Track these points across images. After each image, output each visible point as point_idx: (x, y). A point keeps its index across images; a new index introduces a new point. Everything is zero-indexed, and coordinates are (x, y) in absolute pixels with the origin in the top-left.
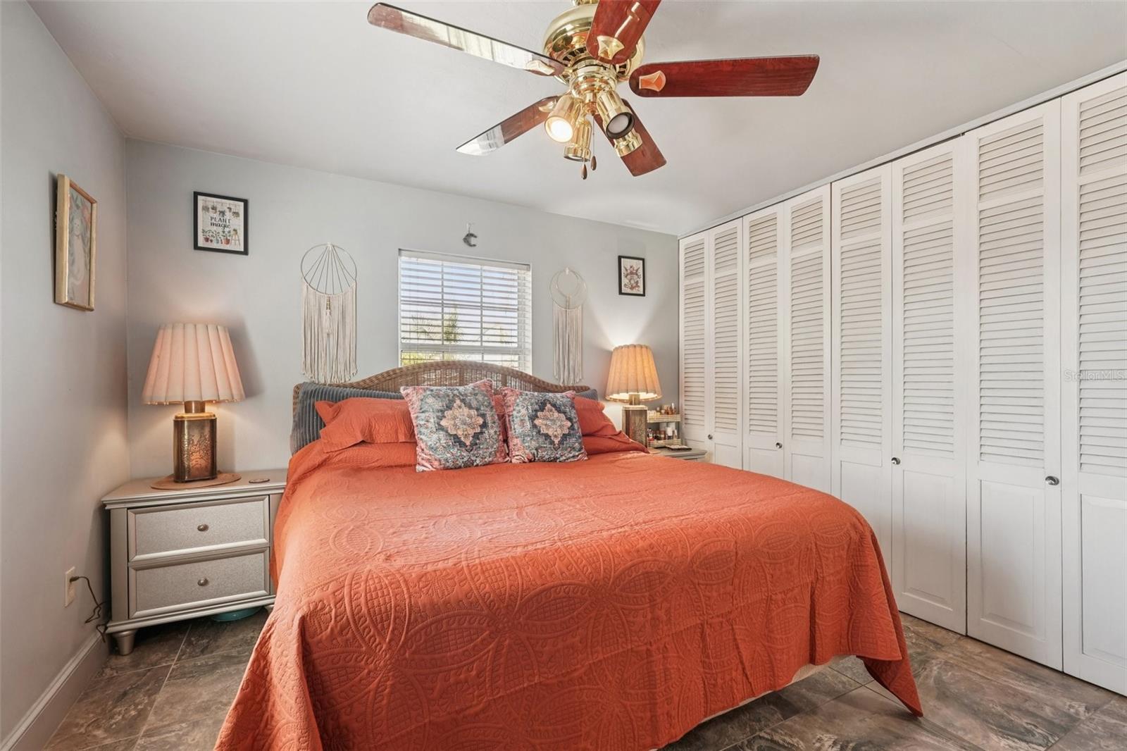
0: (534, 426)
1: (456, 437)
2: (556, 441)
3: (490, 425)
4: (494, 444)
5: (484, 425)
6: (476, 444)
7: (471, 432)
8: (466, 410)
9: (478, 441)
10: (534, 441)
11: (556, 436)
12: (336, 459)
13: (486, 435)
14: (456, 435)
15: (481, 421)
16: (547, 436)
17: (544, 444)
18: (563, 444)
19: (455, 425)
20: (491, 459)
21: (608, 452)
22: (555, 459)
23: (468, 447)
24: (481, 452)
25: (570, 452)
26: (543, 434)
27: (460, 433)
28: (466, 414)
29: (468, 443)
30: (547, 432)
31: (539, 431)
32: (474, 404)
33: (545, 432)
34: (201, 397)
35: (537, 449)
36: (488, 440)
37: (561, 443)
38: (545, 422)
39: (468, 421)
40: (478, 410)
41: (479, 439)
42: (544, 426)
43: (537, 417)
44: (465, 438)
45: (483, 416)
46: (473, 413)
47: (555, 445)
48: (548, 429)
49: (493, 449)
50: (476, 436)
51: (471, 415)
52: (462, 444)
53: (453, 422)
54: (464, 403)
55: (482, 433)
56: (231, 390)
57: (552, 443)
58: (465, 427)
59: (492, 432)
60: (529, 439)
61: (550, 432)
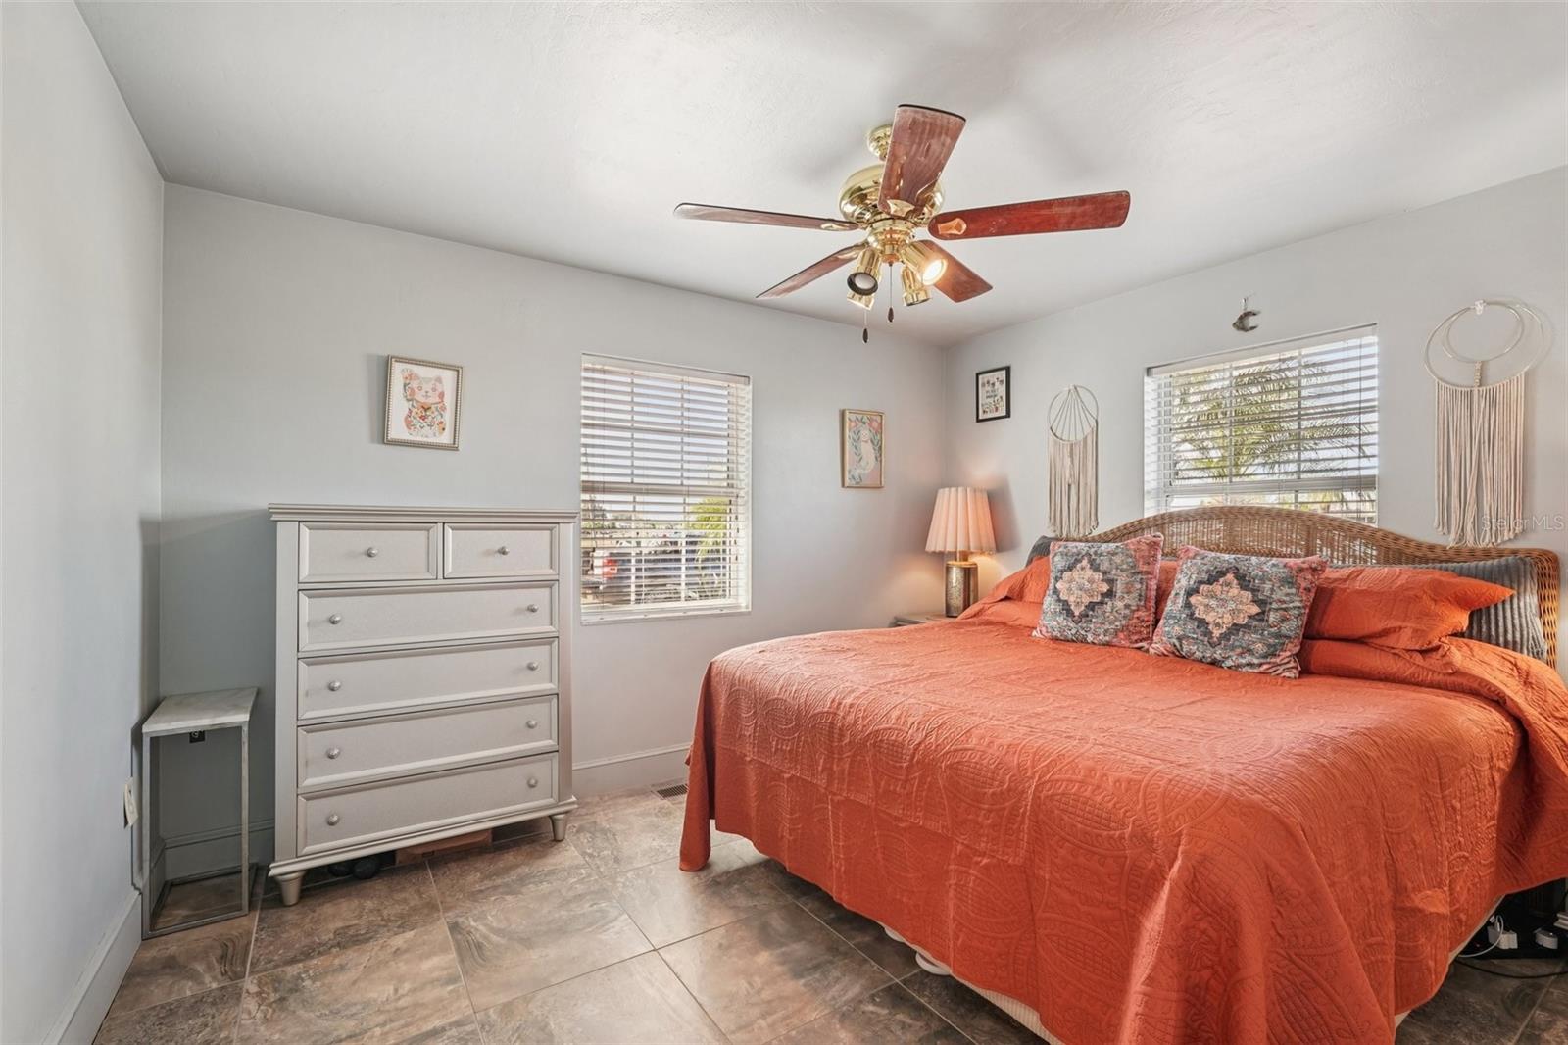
0: (1188, 605)
1: (1066, 603)
2: (1217, 633)
3: (1118, 595)
4: (1116, 619)
5: (1110, 594)
6: (1087, 616)
7: (1086, 600)
8: (1089, 573)
9: (1091, 612)
10: (1179, 626)
11: (1218, 625)
12: (989, 611)
13: (1108, 608)
14: (1066, 601)
15: (1105, 588)
16: (1202, 622)
17: (1193, 633)
18: (1229, 640)
19: (1070, 589)
20: (1107, 638)
21: (1380, 680)
22: (1214, 663)
23: (1076, 618)
24: (1092, 626)
25: (1241, 655)
26: (1196, 618)
27: (1072, 599)
28: (1086, 578)
29: (1077, 613)
30: (1205, 616)
31: (1192, 614)
32: (1105, 566)
33: (1202, 615)
34: (945, 547)
35: (1179, 639)
36: (1108, 614)
37: (1225, 637)
38: (1206, 601)
39: (1087, 586)
40: (1105, 573)
41: (1093, 611)
42: (1202, 607)
43: (1198, 592)
44: (1076, 606)
45: (1111, 582)
46: (1096, 577)
47: (1212, 638)
48: (1207, 612)
49: (1113, 627)
50: (1091, 606)
51: (1093, 579)
52: (1069, 613)
53: (1067, 586)
54: (1091, 565)
55: (1102, 603)
56: (969, 542)
57: (1208, 634)
58: (1080, 592)
59: (1120, 604)
60: (1172, 622)
61: (1209, 618)
